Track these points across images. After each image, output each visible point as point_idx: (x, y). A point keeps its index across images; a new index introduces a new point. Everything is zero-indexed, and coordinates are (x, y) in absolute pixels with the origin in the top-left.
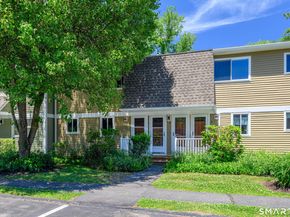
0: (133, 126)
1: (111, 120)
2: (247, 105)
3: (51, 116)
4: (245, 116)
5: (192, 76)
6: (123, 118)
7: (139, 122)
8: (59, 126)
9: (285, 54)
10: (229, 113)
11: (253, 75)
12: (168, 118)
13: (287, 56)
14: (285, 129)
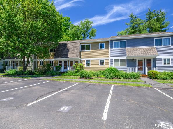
0: (59, 63)
1: (52, 61)
2: (89, 58)
3: (35, 60)
4: (89, 61)
5: (73, 49)
6: (56, 61)
7: (60, 62)
8: (38, 63)
9: (99, 44)
10: (85, 60)
11: (91, 49)
12: (68, 61)
13: (100, 44)
14: (99, 65)
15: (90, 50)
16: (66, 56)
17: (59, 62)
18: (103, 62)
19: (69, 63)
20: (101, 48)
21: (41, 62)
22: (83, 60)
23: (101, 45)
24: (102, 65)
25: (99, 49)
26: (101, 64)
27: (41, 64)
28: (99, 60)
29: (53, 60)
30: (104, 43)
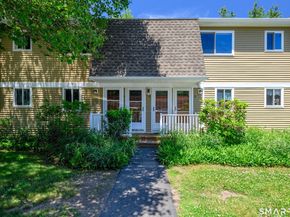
0: (105, 99)
1: (77, 91)
2: (231, 80)
4: (229, 91)
9: (266, 32)
10: (213, 88)
11: (236, 50)
12: (148, 91)
13: (268, 34)
14: (265, 106)
15: (233, 53)
16: (152, 69)
17: (105, 93)
18: (278, 97)
19: (149, 97)
20: (270, 46)
21: (19, 92)
22: (206, 88)
23: (270, 36)
24: (274, 106)
25: (263, 50)
26: (269, 101)
27: (19, 103)
28: (263, 88)
29: (80, 85)
30: (282, 32)
